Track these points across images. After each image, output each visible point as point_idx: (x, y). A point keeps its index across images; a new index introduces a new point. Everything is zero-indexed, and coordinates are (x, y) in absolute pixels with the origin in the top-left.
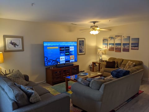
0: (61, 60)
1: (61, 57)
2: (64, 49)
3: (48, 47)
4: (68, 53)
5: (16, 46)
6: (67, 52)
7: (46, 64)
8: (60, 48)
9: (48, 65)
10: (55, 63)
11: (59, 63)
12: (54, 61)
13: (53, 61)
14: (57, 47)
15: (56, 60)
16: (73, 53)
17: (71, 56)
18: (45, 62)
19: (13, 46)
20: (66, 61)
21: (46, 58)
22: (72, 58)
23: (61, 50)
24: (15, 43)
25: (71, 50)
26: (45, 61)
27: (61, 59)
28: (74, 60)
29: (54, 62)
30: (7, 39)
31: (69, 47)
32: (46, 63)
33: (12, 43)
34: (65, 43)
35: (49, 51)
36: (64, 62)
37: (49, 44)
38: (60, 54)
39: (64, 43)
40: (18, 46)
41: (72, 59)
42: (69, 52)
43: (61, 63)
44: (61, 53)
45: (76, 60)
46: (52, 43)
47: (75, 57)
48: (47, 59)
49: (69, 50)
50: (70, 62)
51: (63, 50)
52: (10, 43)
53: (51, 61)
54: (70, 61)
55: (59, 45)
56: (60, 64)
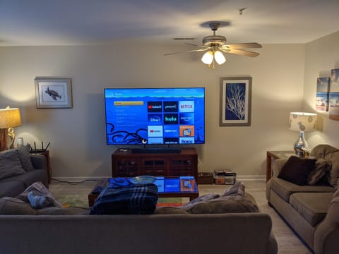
0: (150, 134)
1: (150, 128)
2: (160, 107)
3: (115, 102)
4: (173, 119)
5: (57, 98)
6: (169, 116)
7: (111, 141)
8: (150, 103)
9: (115, 141)
10: (134, 140)
11: (143, 142)
12: (131, 134)
13: (129, 134)
14: (141, 103)
15: (136, 134)
16: (192, 118)
17: (182, 127)
18: (107, 134)
19: (51, 98)
20: (166, 139)
21: (110, 127)
22: (186, 133)
23: (150, 110)
24: (55, 93)
25: (181, 110)
26: (109, 132)
27: (152, 131)
28: (192, 140)
29: (130, 137)
30: (41, 84)
31: (176, 103)
32: (110, 137)
33: (50, 93)
34: (164, 91)
35: (117, 111)
36: (161, 141)
37: (118, 95)
38: (149, 120)
39: (159, 91)
40: (60, 97)
41: (187, 136)
42: (175, 116)
43: (150, 141)
44: (150, 116)
45: (202, 139)
46: (125, 91)
47: (196, 129)
48: (112, 130)
49: (177, 109)
50: (178, 141)
51: (159, 110)
52: (46, 92)
53: (124, 135)
54: (181, 139)
55: (147, 97)
56: (147, 144)
